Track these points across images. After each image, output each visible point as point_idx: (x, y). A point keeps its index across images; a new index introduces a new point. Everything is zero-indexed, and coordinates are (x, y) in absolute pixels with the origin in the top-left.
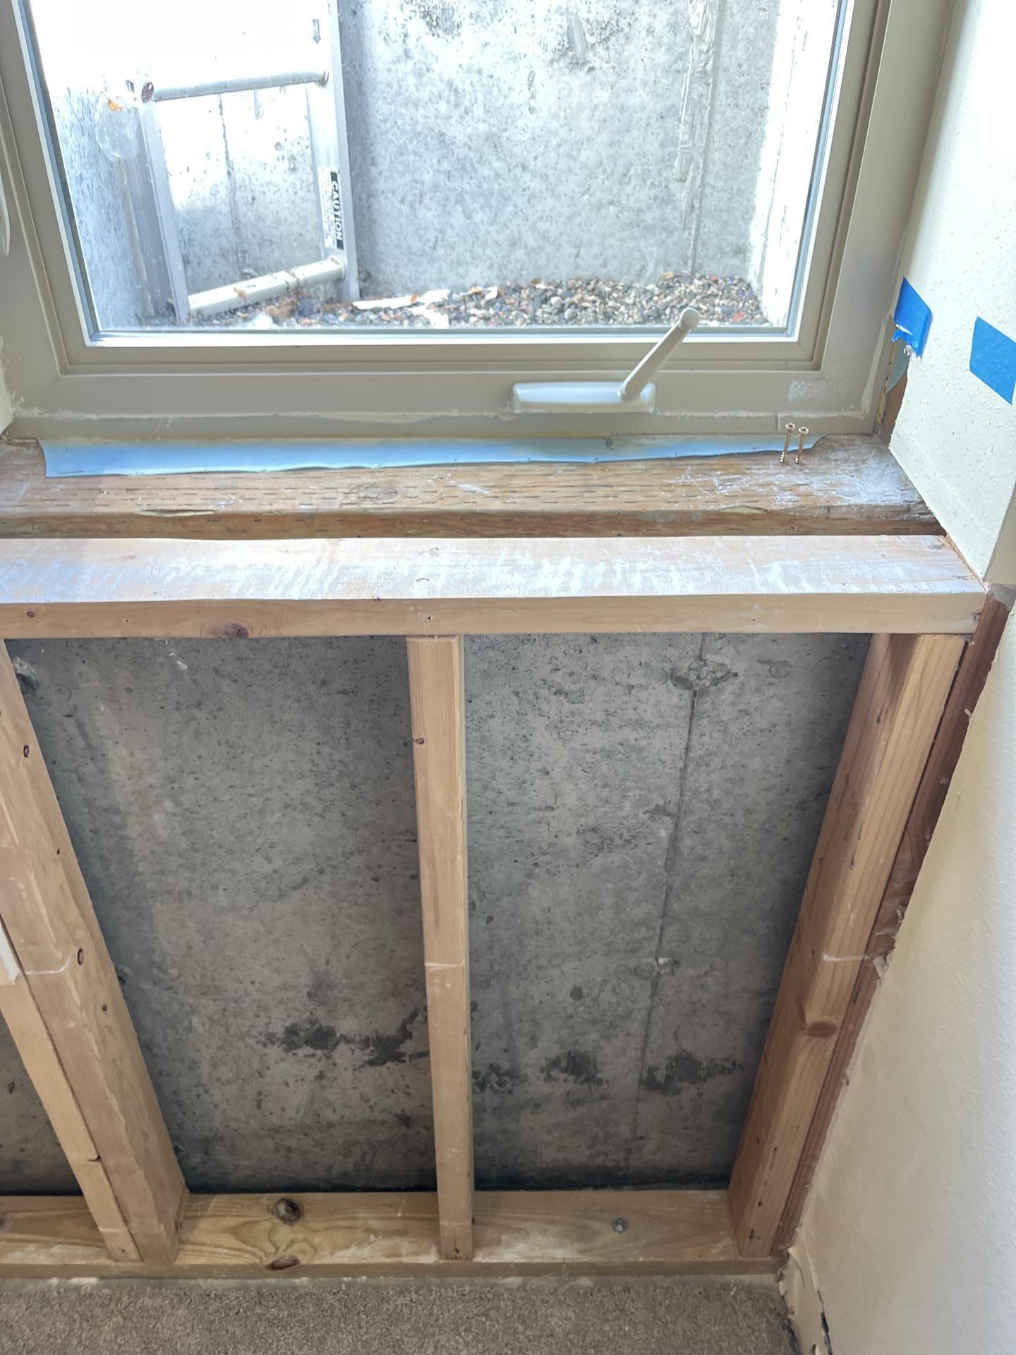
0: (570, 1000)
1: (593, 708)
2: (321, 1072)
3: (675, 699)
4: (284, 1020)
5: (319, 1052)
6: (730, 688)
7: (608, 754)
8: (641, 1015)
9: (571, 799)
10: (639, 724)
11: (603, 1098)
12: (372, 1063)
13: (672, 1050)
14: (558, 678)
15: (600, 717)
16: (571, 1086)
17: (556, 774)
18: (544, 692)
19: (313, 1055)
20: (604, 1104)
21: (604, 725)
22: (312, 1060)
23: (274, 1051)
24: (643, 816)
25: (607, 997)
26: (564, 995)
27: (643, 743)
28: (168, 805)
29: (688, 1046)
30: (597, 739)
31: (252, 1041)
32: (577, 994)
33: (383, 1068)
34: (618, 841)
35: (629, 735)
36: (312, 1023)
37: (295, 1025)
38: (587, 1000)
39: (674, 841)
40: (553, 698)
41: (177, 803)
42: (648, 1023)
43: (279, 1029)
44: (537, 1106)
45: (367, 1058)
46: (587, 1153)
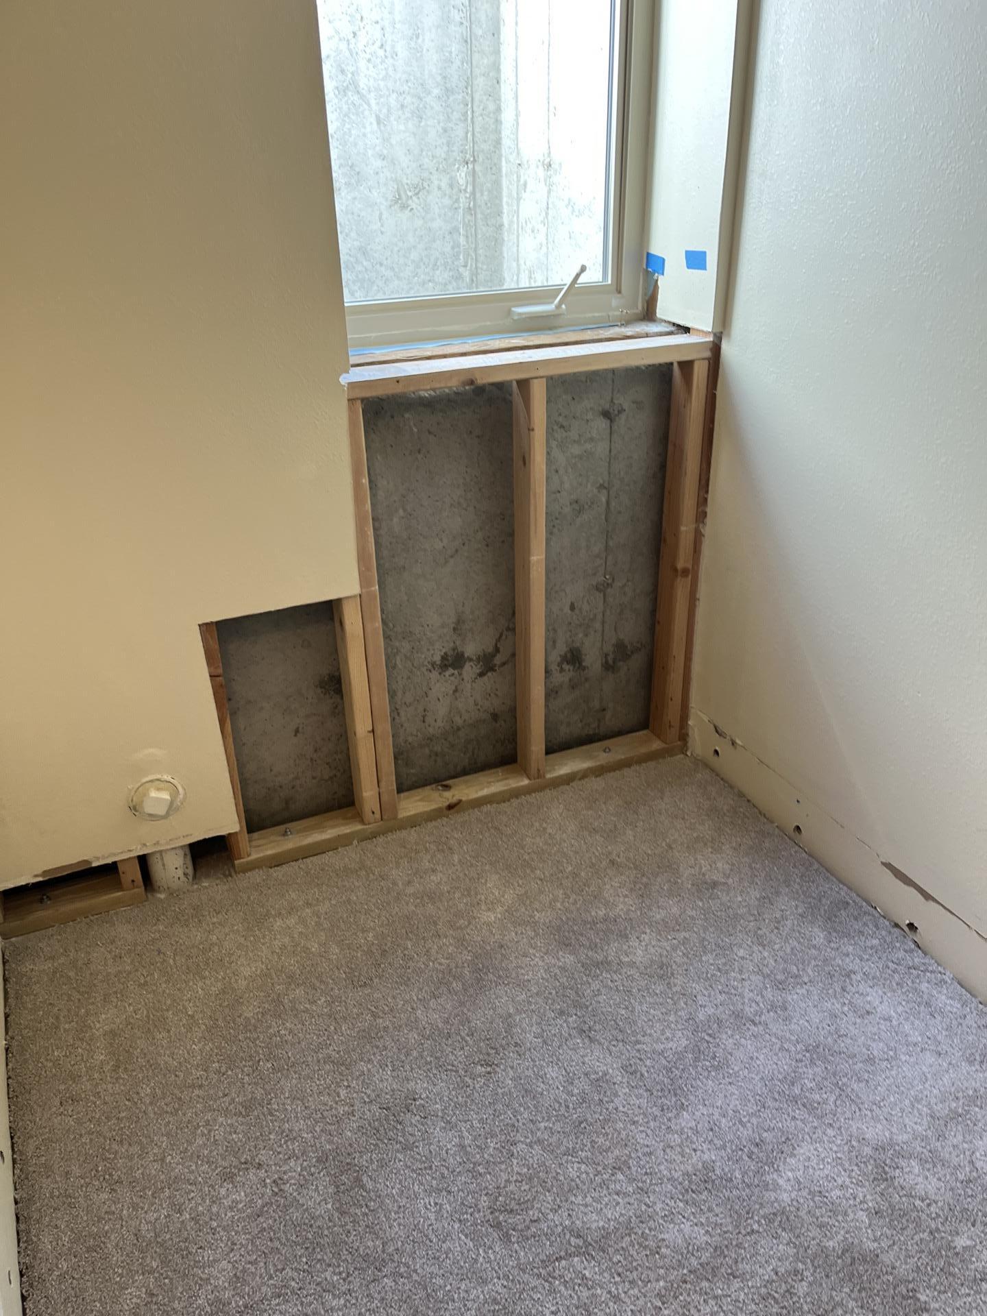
0: (569, 612)
1: (574, 434)
2: (456, 687)
3: (604, 425)
4: (441, 650)
5: (456, 672)
6: (623, 417)
7: (580, 457)
8: (600, 617)
9: (567, 486)
10: (592, 439)
11: (586, 680)
12: (481, 675)
13: (614, 641)
14: (560, 419)
15: (576, 438)
16: (571, 673)
17: (561, 471)
18: (555, 427)
19: (453, 674)
20: (587, 685)
21: (577, 442)
22: (452, 678)
23: (435, 675)
24: (595, 491)
25: (586, 607)
26: (567, 609)
27: (593, 450)
28: (401, 512)
29: (621, 637)
30: (576, 450)
31: (424, 669)
32: (572, 607)
33: (485, 678)
34: (586, 507)
35: (588, 446)
36: (454, 650)
37: (445, 653)
38: (577, 611)
39: (608, 503)
40: (559, 430)
41: (405, 510)
42: (603, 623)
43: (437, 659)
44: (557, 692)
45: (478, 671)
46: (580, 725)
